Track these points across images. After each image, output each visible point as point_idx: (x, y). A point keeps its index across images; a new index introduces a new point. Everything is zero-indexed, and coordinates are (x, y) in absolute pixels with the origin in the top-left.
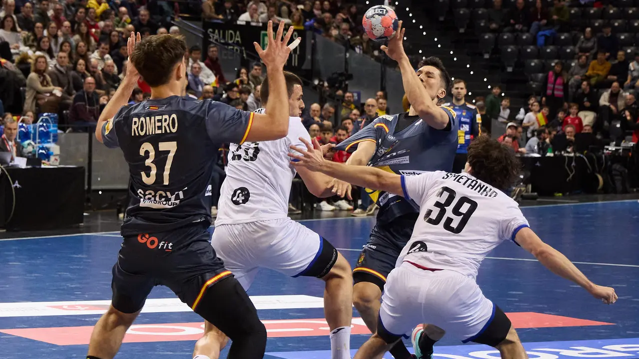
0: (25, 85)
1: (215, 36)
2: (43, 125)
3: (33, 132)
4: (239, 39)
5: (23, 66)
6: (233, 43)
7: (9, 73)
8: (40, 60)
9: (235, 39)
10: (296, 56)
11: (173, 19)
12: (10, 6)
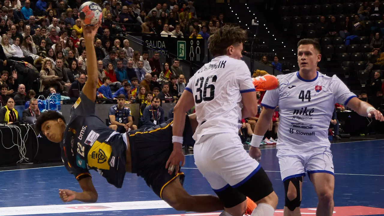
0: (39, 77)
1: (150, 45)
2: (52, 100)
3: (46, 104)
4: (164, 46)
5: (38, 66)
6: (161, 48)
7: (30, 70)
8: (47, 62)
9: (162, 46)
10: (199, 55)
11: (124, 35)
12: (28, 30)
